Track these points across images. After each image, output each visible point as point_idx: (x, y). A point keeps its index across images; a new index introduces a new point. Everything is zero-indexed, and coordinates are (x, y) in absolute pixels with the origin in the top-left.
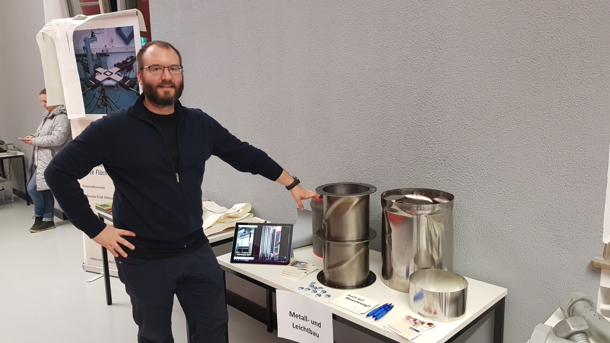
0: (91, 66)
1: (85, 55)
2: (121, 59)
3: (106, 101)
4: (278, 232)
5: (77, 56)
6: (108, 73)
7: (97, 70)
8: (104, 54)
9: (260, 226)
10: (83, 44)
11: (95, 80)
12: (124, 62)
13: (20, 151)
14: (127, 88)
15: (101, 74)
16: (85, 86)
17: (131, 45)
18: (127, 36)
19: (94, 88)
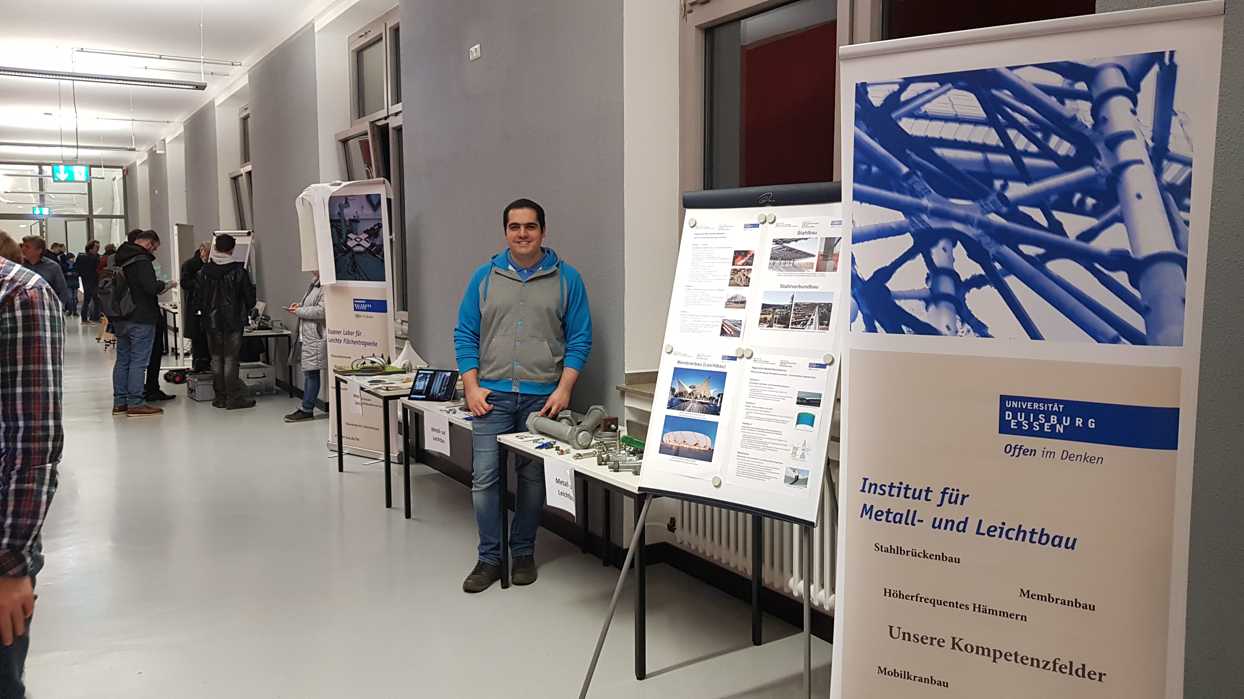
0: (344, 232)
1: (339, 221)
2: (369, 226)
3: (356, 267)
4: (448, 377)
5: (331, 221)
6: (358, 240)
7: (349, 235)
8: (355, 221)
9: (436, 371)
10: (337, 210)
11: (347, 246)
12: (372, 229)
13: (287, 329)
14: (374, 255)
15: (352, 240)
16: (337, 252)
17: (378, 211)
18: (375, 203)
19: (346, 253)
